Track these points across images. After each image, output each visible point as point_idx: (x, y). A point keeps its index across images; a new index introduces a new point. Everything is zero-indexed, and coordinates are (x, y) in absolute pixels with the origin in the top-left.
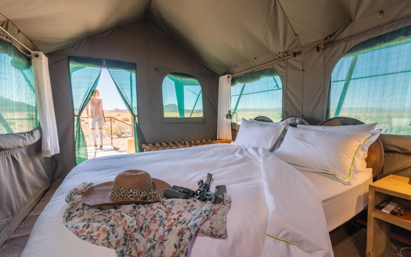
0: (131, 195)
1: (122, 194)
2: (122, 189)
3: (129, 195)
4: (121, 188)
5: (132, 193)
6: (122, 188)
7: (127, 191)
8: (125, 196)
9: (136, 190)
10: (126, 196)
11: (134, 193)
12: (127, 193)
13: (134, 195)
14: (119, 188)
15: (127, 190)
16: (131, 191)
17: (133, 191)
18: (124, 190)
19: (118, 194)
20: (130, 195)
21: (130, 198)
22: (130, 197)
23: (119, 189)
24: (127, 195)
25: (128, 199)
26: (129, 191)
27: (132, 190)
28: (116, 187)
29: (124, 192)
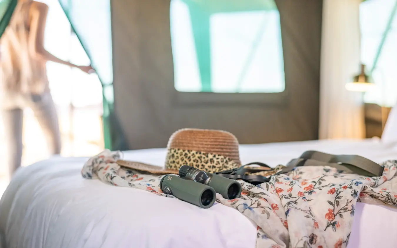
0: (211, 163)
1: (194, 161)
2: (193, 154)
3: (207, 163)
4: (191, 151)
5: (212, 161)
6: (194, 152)
7: (203, 156)
8: (200, 165)
9: (219, 155)
10: (202, 165)
11: (215, 159)
12: (203, 160)
13: (217, 164)
14: (186, 152)
15: (204, 154)
16: (210, 156)
17: (215, 156)
18: (198, 155)
19: (185, 161)
20: (209, 164)
21: (209, 169)
22: (210, 167)
23: (186, 154)
24: (204, 164)
25: (206, 169)
26: (207, 157)
27: (213, 155)
28: (179, 152)
29: (198, 159)
